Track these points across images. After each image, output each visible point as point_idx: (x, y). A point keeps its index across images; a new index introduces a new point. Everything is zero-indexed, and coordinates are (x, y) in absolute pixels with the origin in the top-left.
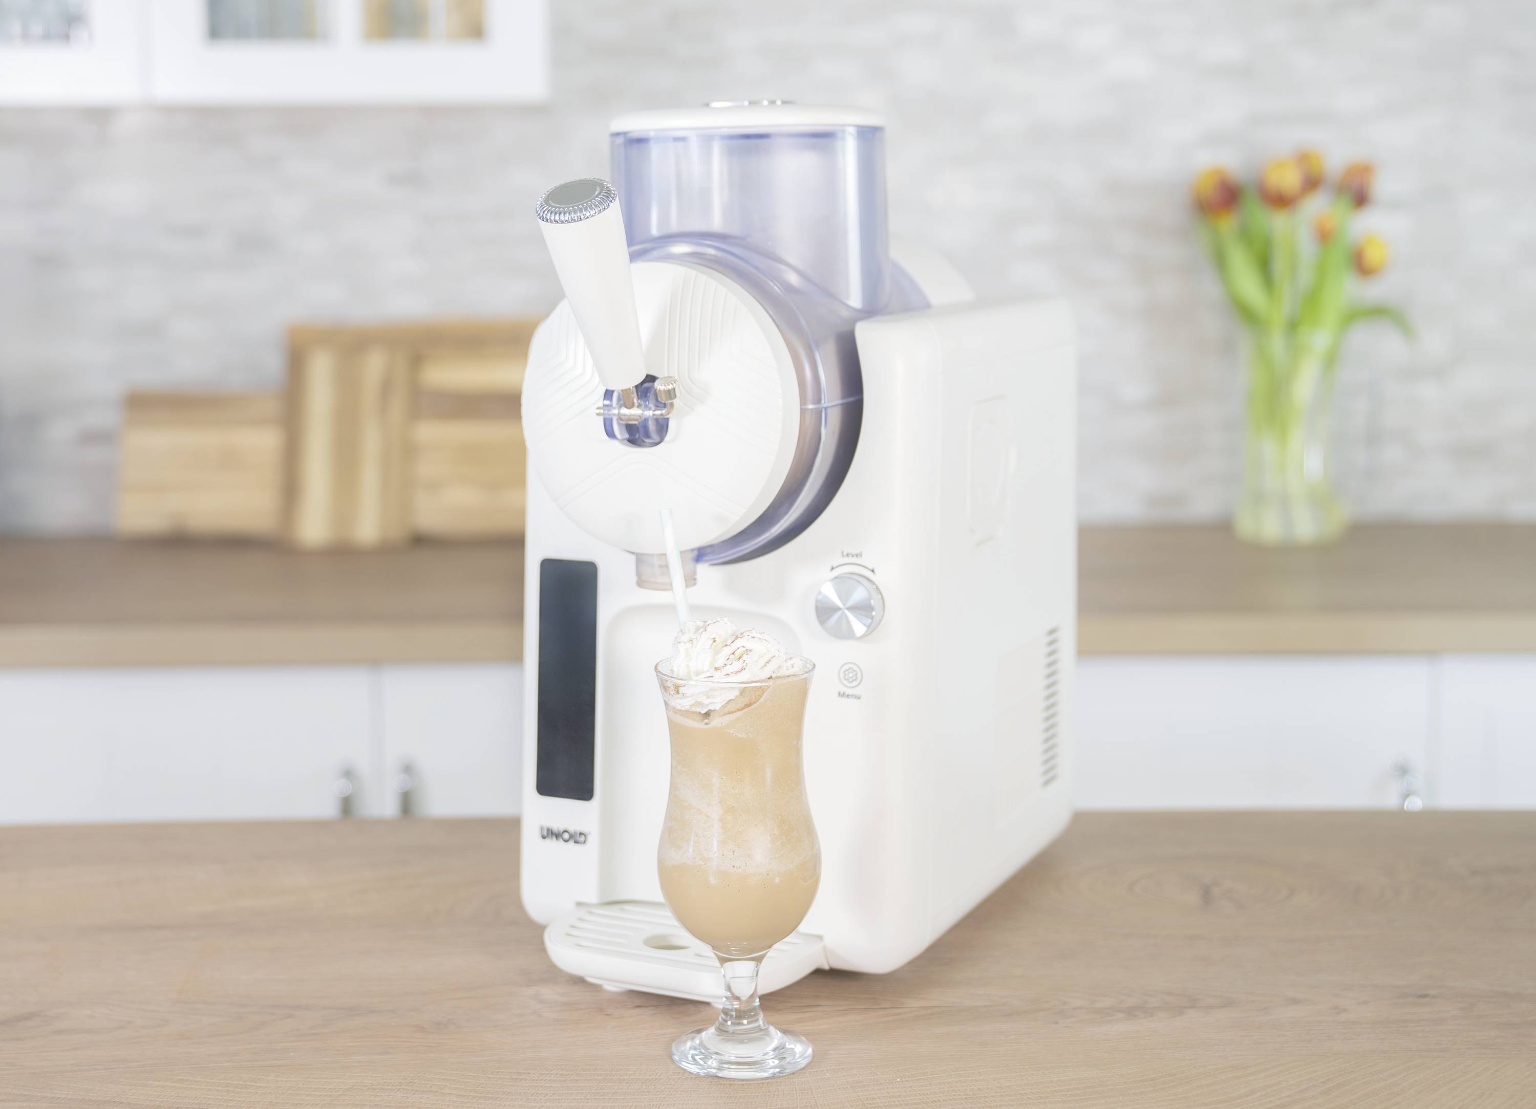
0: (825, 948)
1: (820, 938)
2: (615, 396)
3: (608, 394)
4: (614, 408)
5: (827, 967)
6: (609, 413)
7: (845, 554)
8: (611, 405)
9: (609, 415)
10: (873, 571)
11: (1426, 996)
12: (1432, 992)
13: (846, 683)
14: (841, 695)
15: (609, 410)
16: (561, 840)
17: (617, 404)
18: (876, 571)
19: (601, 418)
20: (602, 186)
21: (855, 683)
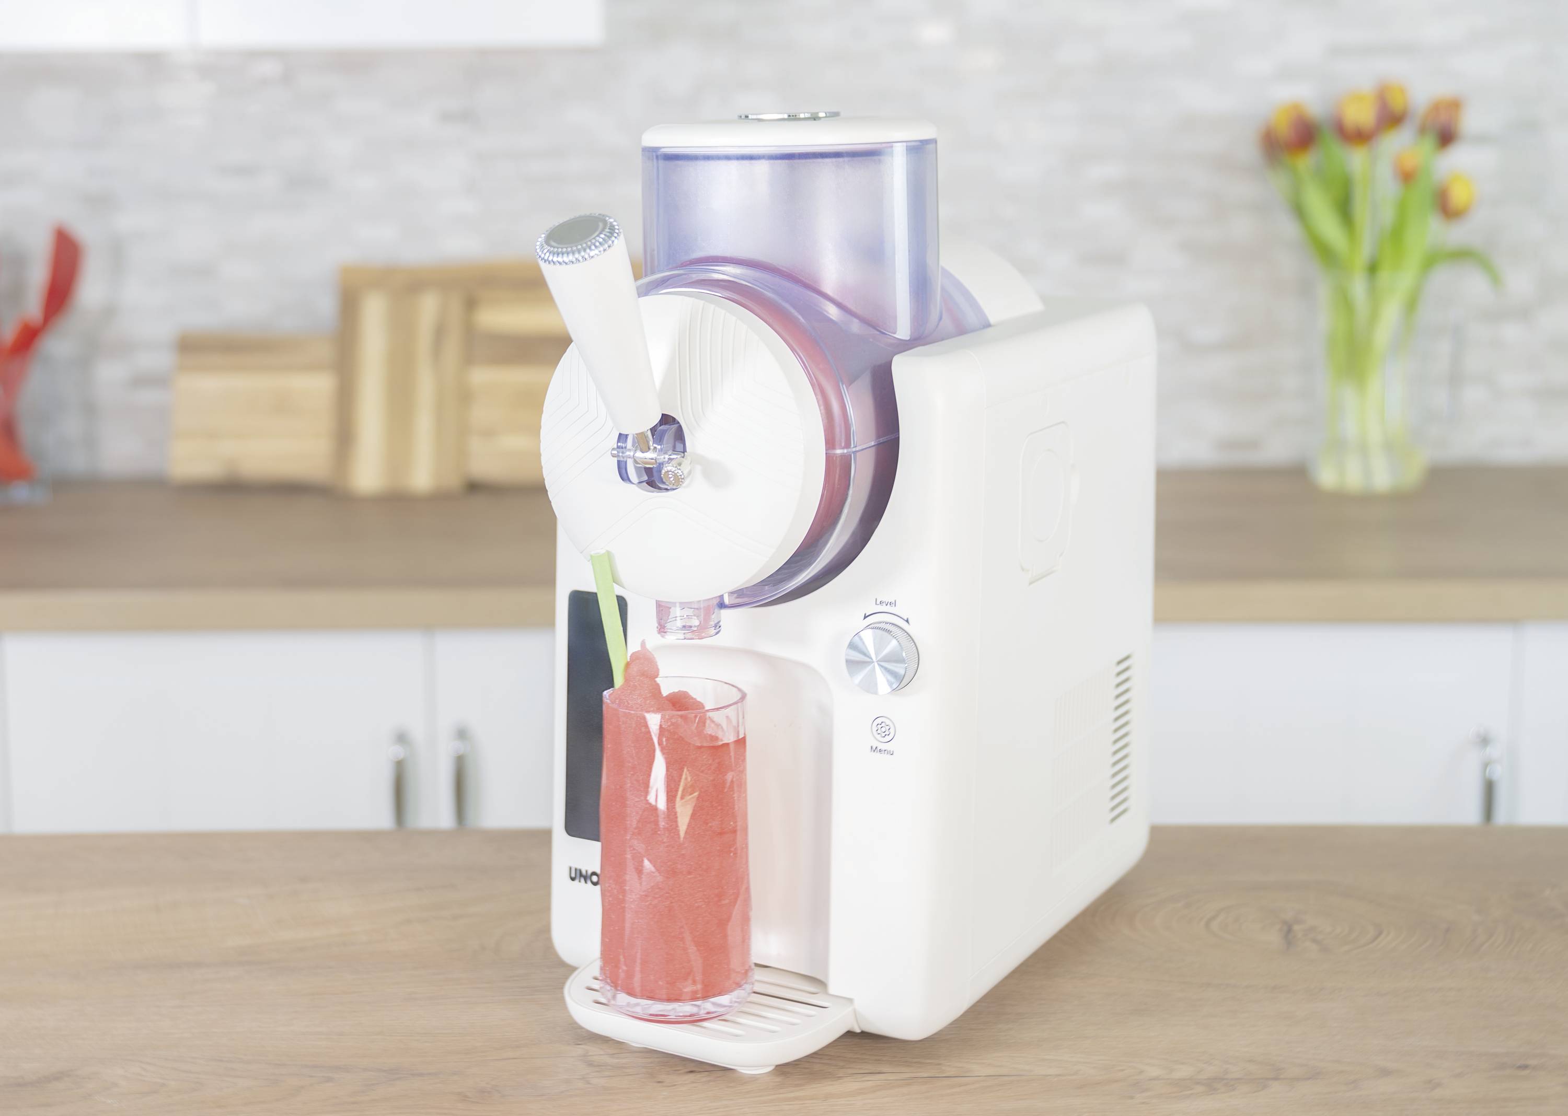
0: (855, 1012)
1: (850, 1000)
2: (630, 440)
3: (622, 437)
4: (630, 450)
5: (858, 1031)
6: (624, 455)
7: (878, 602)
8: (625, 447)
9: (623, 457)
10: (907, 621)
11: (1525, 1067)
12: (1531, 1062)
13: (878, 737)
14: (874, 749)
15: (623, 453)
16: (589, 882)
17: (633, 446)
18: (910, 621)
19: (615, 460)
20: (605, 222)
21: (888, 738)
